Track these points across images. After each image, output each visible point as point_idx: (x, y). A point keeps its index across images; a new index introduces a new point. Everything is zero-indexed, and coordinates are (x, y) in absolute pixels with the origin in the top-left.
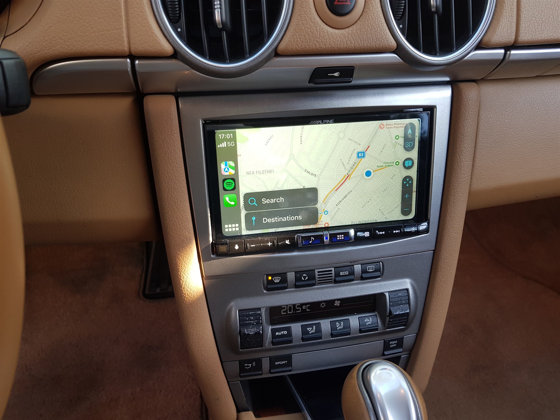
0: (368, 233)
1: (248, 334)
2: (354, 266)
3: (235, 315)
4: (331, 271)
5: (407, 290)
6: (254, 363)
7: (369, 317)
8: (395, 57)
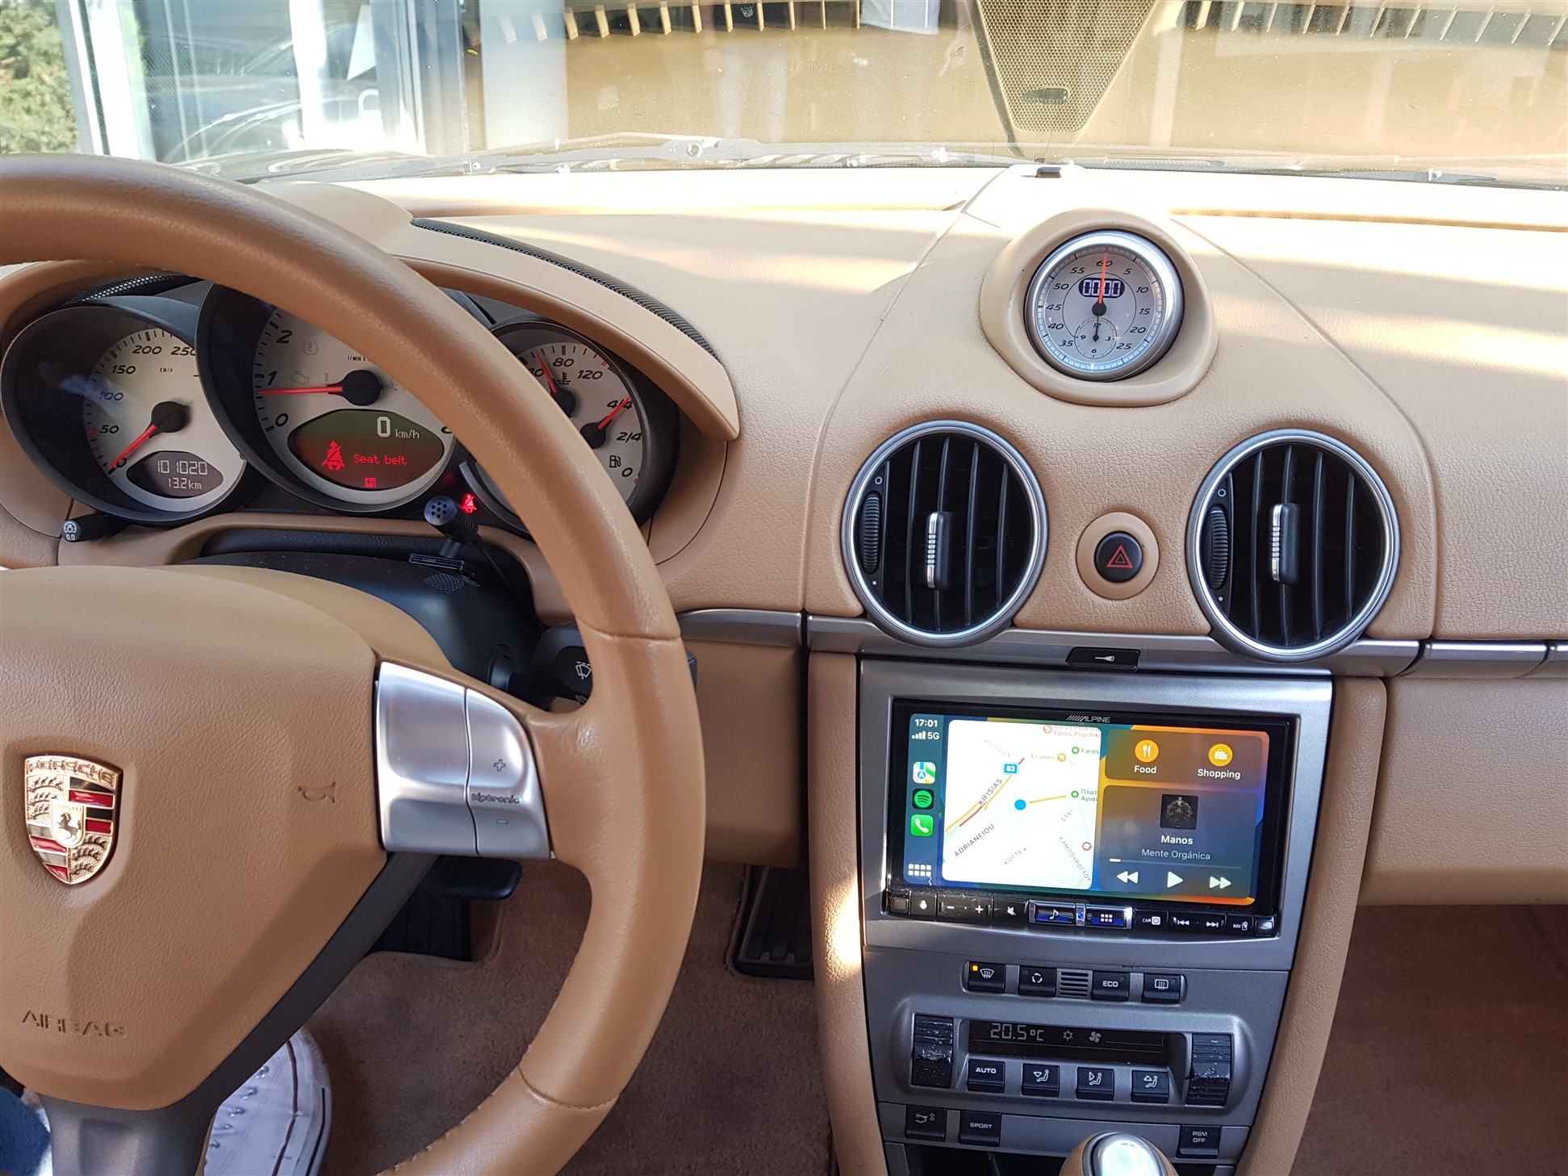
0: (1159, 918)
1: (927, 1059)
2: (1131, 974)
3: (909, 1022)
4: (1086, 975)
5: (1230, 1036)
6: (932, 1115)
7: (1151, 1074)
8: (1212, 641)
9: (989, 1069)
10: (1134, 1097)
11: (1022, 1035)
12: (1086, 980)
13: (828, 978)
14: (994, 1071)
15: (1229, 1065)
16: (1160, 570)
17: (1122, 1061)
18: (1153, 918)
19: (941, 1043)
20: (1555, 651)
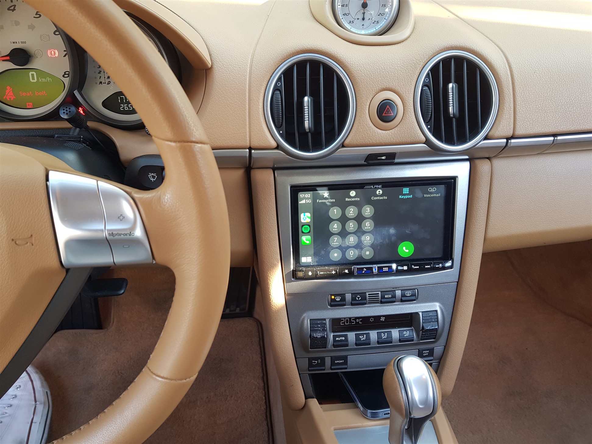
0: (406, 267)
1: (316, 337)
2: (396, 291)
3: (307, 324)
4: (378, 294)
5: (436, 311)
6: (319, 360)
7: (406, 331)
8: (425, 146)
9: (341, 338)
10: (400, 341)
11: (353, 322)
12: (378, 296)
13: (272, 309)
14: (343, 338)
15: (437, 323)
16: (404, 115)
17: (394, 327)
18: (404, 267)
19: (321, 330)
20: (557, 139)
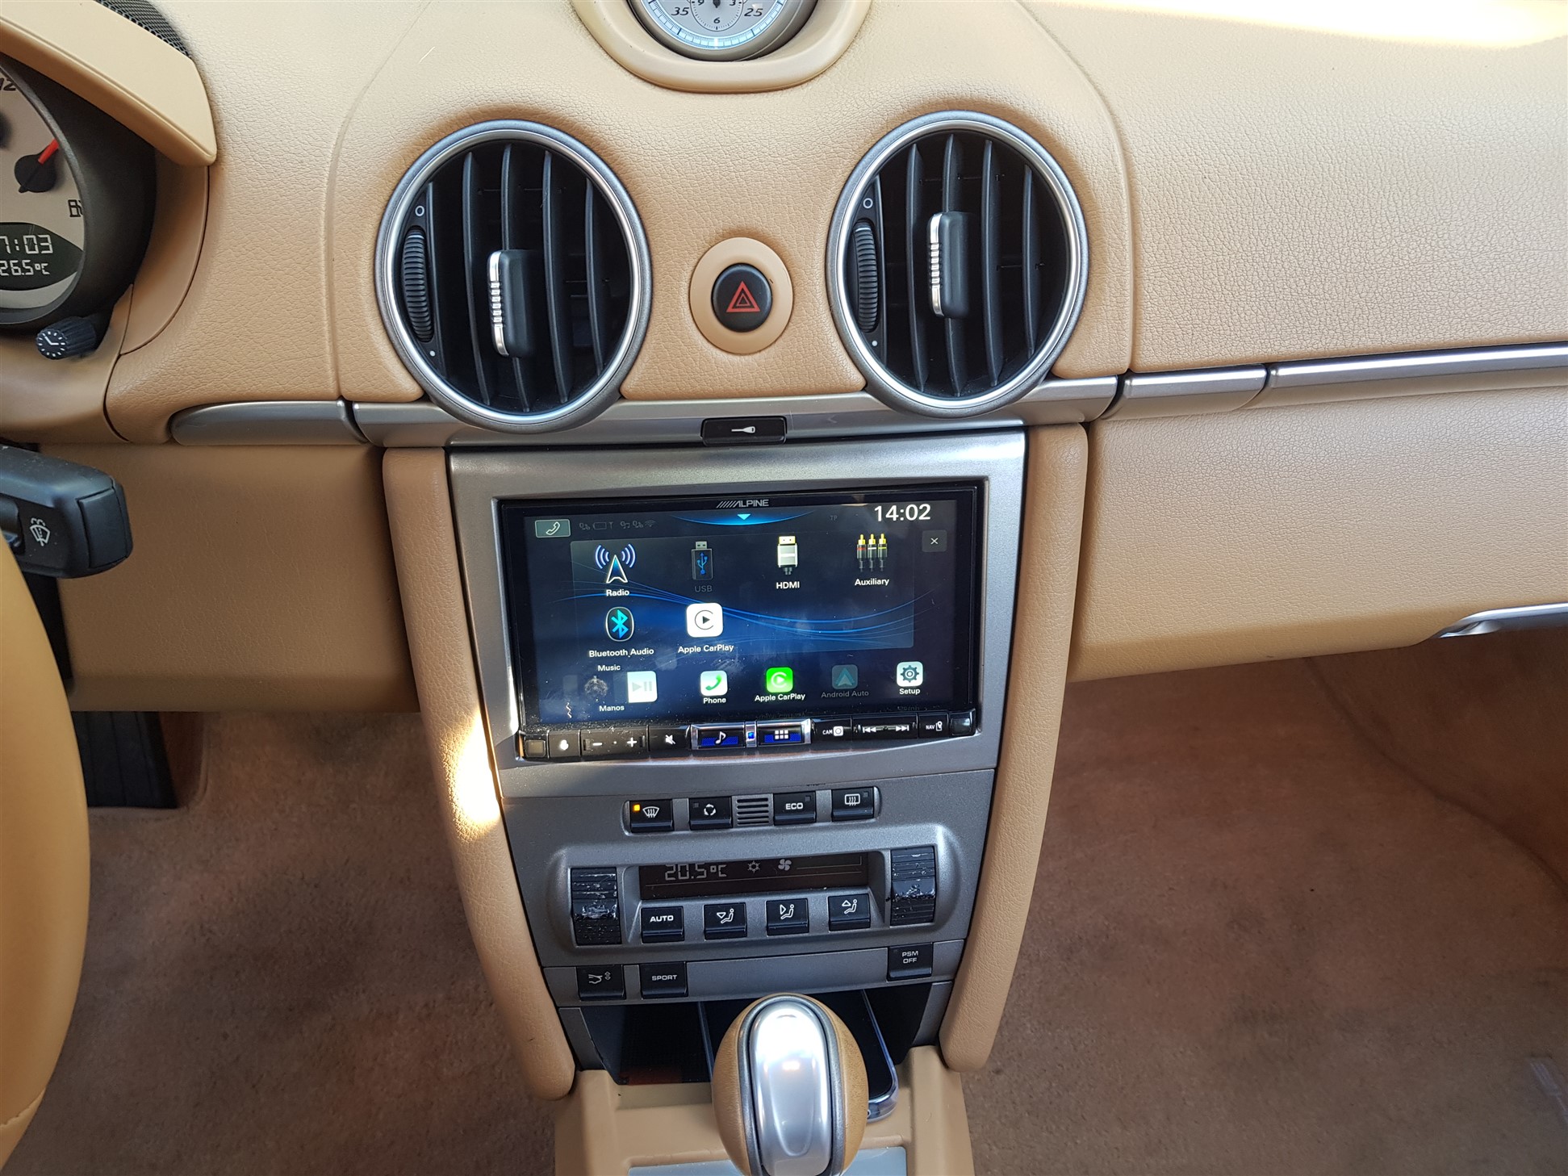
0: (841, 728)
1: (588, 918)
2: (817, 792)
3: (565, 876)
4: (766, 800)
5: (933, 847)
6: (608, 974)
7: (850, 898)
8: (868, 398)
9: (665, 917)
10: (831, 926)
11: (702, 874)
12: (767, 806)
13: (460, 841)
14: (671, 918)
15: (934, 880)
16: (796, 312)
17: (817, 887)
18: (835, 728)
19: (604, 897)
20: (1277, 376)
